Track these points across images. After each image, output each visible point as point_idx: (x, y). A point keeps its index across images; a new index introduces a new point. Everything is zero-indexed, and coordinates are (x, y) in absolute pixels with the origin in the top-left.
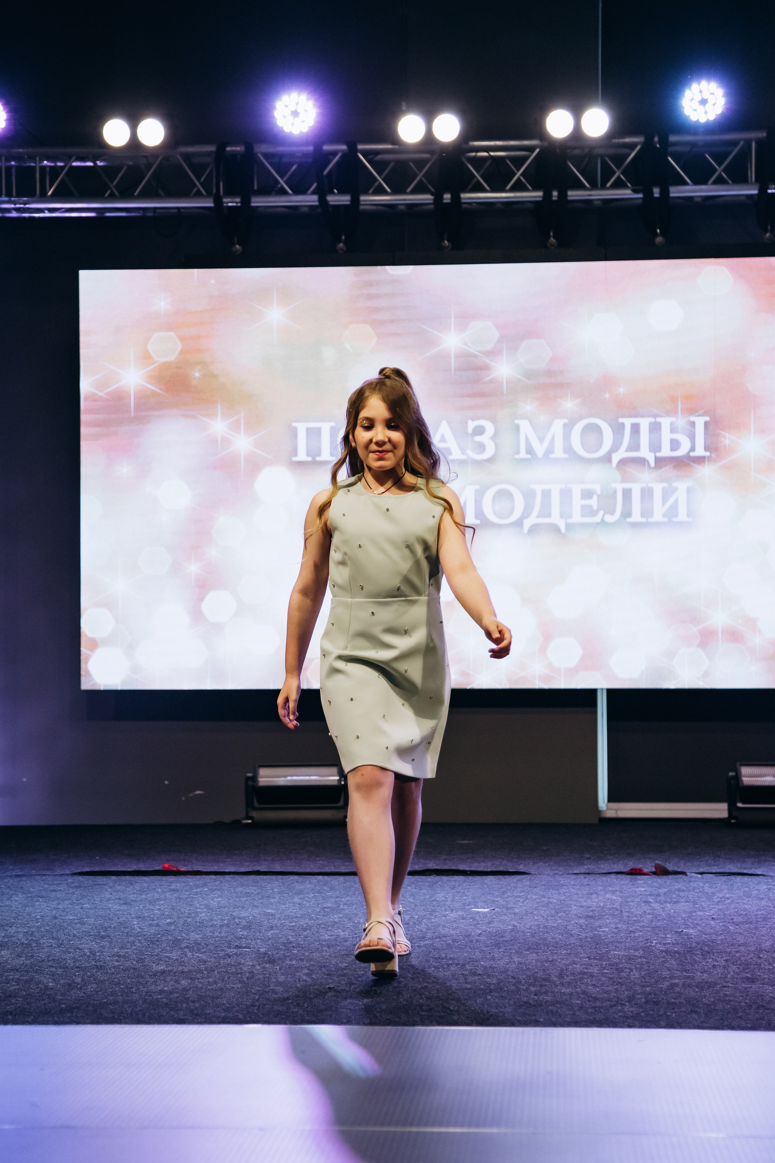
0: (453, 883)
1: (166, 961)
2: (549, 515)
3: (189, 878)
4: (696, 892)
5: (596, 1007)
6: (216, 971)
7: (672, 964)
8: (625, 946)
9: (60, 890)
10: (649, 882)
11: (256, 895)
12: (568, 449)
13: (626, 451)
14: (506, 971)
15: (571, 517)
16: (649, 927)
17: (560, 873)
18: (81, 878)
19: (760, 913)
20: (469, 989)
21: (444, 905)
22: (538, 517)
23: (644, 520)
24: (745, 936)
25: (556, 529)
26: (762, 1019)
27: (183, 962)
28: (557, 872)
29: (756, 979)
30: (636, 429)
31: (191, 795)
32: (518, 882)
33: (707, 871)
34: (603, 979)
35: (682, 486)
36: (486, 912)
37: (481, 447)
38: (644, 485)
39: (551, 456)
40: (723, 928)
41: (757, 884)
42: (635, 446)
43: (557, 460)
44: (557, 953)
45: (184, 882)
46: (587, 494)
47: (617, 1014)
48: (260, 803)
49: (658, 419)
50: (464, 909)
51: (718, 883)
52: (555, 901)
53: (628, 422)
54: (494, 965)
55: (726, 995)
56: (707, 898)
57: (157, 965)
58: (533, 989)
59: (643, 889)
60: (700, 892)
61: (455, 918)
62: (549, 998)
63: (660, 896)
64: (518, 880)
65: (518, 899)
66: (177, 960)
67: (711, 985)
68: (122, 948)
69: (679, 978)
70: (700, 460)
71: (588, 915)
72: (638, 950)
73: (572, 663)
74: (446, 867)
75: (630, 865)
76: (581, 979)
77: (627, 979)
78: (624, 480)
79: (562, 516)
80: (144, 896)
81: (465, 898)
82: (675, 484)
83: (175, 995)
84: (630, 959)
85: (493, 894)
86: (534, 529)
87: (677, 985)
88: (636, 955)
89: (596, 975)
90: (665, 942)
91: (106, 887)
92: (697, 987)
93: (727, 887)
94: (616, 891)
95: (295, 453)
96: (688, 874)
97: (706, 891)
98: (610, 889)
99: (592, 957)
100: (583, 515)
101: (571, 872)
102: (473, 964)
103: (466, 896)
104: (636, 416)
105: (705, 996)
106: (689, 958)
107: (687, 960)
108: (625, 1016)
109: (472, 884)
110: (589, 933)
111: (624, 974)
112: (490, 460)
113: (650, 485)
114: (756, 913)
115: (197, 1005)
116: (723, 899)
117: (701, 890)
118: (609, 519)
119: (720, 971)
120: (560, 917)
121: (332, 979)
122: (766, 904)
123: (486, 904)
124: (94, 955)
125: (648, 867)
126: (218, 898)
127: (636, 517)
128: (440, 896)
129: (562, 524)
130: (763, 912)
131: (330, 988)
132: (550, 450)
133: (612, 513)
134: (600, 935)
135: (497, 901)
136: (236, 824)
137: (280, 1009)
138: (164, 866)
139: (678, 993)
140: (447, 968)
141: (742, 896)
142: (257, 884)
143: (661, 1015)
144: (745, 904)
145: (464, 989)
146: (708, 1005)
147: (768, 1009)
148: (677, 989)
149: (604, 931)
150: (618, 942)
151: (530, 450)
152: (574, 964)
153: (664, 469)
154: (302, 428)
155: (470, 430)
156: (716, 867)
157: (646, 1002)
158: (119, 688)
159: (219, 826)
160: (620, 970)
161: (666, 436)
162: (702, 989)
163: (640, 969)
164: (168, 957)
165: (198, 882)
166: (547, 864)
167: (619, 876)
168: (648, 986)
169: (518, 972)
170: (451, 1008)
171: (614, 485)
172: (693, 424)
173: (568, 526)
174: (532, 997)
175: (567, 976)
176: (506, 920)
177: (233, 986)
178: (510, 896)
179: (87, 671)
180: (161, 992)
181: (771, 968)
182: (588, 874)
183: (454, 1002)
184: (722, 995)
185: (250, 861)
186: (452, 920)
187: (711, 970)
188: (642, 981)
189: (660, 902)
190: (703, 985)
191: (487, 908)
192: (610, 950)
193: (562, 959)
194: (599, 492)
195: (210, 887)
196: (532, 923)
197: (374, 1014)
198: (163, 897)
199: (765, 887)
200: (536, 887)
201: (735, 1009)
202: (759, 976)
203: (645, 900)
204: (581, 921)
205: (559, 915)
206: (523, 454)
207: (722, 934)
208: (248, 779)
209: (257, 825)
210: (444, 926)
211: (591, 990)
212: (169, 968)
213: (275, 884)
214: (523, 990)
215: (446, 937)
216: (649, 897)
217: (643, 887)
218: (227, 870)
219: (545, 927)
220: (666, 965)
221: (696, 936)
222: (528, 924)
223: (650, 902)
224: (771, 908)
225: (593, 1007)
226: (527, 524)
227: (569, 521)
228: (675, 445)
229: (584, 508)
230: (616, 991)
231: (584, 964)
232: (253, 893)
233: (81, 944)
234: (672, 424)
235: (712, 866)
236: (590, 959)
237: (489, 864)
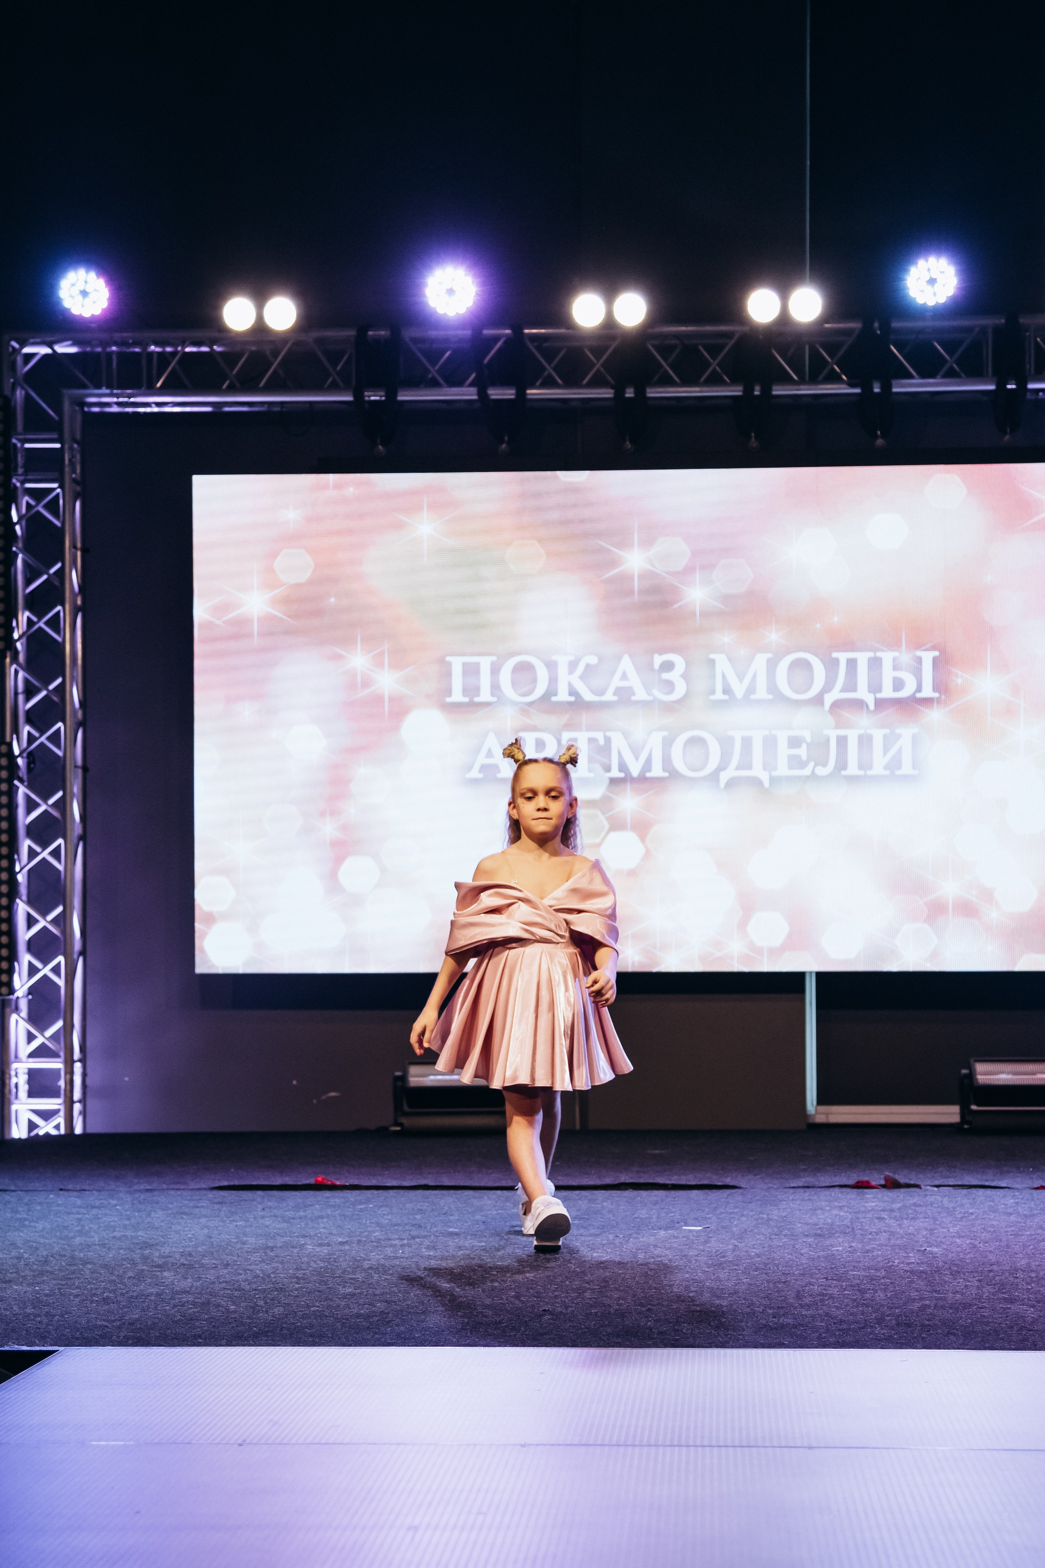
0: (655, 1198)
1: (351, 1283)
2: (749, 767)
3: (347, 1193)
4: (935, 1207)
5: (843, 1330)
6: (412, 1294)
7: (920, 1285)
8: (864, 1266)
9: (203, 1206)
10: (879, 1196)
11: (430, 1212)
12: (772, 688)
13: (841, 691)
14: (736, 1292)
15: (775, 769)
16: (887, 1246)
17: (776, 1187)
18: (222, 1193)
19: (1010, 1229)
20: (699, 1312)
21: (650, 1222)
22: (737, 768)
23: (862, 773)
24: (997, 1255)
25: (757, 782)
26: (1027, 1340)
27: (371, 1284)
28: (771, 1185)
29: (1015, 1300)
30: (852, 664)
31: (324, 1097)
32: (730, 1197)
33: (943, 1184)
34: (846, 1301)
35: (906, 732)
36: (699, 1231)
37: (670, 686)
38: (862, 732)
39: (752, 697)
40: (970, 1246)
41: (1003, 1197)
42: (851, 685)
43: (759, 702)
44: (789, 1274)
45: (343, 1197)
46: (795, 742)
47: (868, 1336)
48: (410, 1106)
49: (879, 654)
50: (674, 1227)
51: (958, 1197)
52: (775, 1217)
53: (843, 657)
54: (721, 1287)
55: (984, 1316)
56: (948, 1213)
57: (343, 1287)
58: (770, 1311)
59: (873, 1204)
60: (939, 1207)
61: (666, 1237)
62: (790, 1321)
63: (894, 1211)
64: (728, 1195)
65: (733, 1216)
66: (363, 1282)
67: (967, 1306)
68: (297, 1269)
69: (930, 1299)
70: (927, 702)
71: (816, 1234)
72: (879, 1270)
73: (777, 941)
74: (642, 1181)
75: (853, 1178)
76: (822, 1301)
77: (872, 1301)
78: (838, 726)
79: (765, 769)
80: (302, 1213)
81: (672, 1215)
82: (898, 731)
83: (375, 1319)
84: (872, 1280)
85: (704, 1211)
86: (731, 783)
87: (929, 1306)
88: (877, 1275)
89: (837, 1296)
90: (908, 1261)
91: (255, 1203)
92: (951, 1308)
93: (969, 1201)
94: (843, 1206)
95: (449, 692)
96: (923, 1187)
97: (945, 1205)
98: (836, 1204)
99: (830, 1278)
100: (790, 767)
101: (788, 1186)
102: (697, 1285)
103: (674, 1212)
104: (853, 650)
105: (961, 1318)
106: (937, 1278)
107: (935, 1280)
108: (876, 1339)
109: (676, 1199)
110: (821, 1253)
111: (868, 1295)
112: (679, 702)
113: (869, 731)
114: (1005, 1229)
115: (402, 1328)
116: (966, 1215)
117: (940, 1204)
118: (821, 771)
119: (974, 1291)
120: (785, 1235)
121: (544, 1301)
122: (1016, 1220)
123: (697, 1221)
124: (269, 1276)
125: (877, 1179)
126: (388, 1215)
127: (853, 769)
128: (643, 1213)
129: (765, 778)
130: (1013, 1228)
131: (544, 1310)
132: (751, 690)
133: (825, 764)
134: (834, 1255)
135: (710, 1218)
136: (382, 1132)
137: (495, 1332)
138: (316, 1180)
139: (931, 1314)
140: (669, 1289)
141: (987, 1211)
142: (429, 1200)
143: (916, 1338)
144: (992, 1219)
145: (693, 1311)
146: (965, 1327)
147: (1032, 1330)
148: (929, 1311)
149: (837, 1250)
150: (856, 1262)
151: (727, 691)
152: (810, 1284)
153: (884, 713)
154: (457, 664)
155: (657, 666)
156: (953, 1180)
157: (898, 1324)
158: (241, 970)
159: (362, 1134)
160: (862, 1292)
161: (888, 675)
162: (957, 1309)
163: (885, 1290)
164: (351, 1279)
165: (359, 1198)
166: (758, 1177)
167: (844, 1190)
168: (896, 1308)
169: (749, 1294)
170: (684, 1331)
171: (826, 732)
172: (919, 660)
173: (773, 780)
174: (771, 1319)
175: (805, 1297)
176: (724, 1239)
177: (436, 1309)
178: (723, 1213)
179: (203, 951)
180: (358, 1316)
181: (1030, 1287)
182: (808, 1187)
183: (686, 1325)
184: (979, 1316)
185: (412, 1174)
186: (662, 1239)
187: (964, 1291)
188: (889, 1303)
189: (895, 1218)
190: (956, 1306)
191: (700, 1226)
192: (848, 1271)
193: (796, 1280)
194: (809, 739)
195: (375, 1204)
196: (755, 1243)
197: (600, 1337)
198: (324, 1214)
199: (1012, 1201)
200: (750, 1202)
201: (996, 1331)
202: (1018, 1296)
203: (878, 1216)
204: (810, 1240)
205: (784, 1233)
206: (719, 695)
207: (970, 1252)
208: (397, 1078)
209: (406, 1133)
210: (655, 1246)
211: (834, 1312)
212: (359, 1291)
213: (447, 1200)
214: (759, 1312)
215: (661, 1257)
216: (882, 1213)
217: (873, 1202)
218: (388, 1184)
219: (770, 1246)
220: (914, 1285)
221: (941, 1254)
222: (750, 1243)
223: (884, 1219)
224: (1021, 1224)
225: (839, 1330)
226: (724, 777)
227: (774, 774)
228: (898, 684)
229: (791, 758)
230: (863, 1313)
231: (822, 1285)
232: (427, 1210)
233: (250, 1265)
234: (894, 659)
235: (949, 1177)
236: (827, 1280)
237: (691, 1177)
